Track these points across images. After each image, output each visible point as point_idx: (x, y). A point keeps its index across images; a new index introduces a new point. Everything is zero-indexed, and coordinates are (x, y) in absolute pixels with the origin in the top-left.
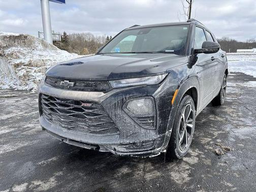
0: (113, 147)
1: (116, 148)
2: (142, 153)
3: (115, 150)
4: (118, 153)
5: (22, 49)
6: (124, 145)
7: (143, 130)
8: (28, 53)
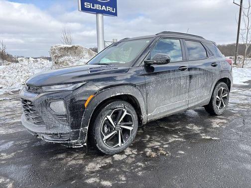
0: (42, 135)
1: (44, 136)
2: (60, 142)
3: (43, 137)
4: (46, 140)
5: (72, 58)
6: (49, 134)
7: (61, 125)
8: (76, 61)
